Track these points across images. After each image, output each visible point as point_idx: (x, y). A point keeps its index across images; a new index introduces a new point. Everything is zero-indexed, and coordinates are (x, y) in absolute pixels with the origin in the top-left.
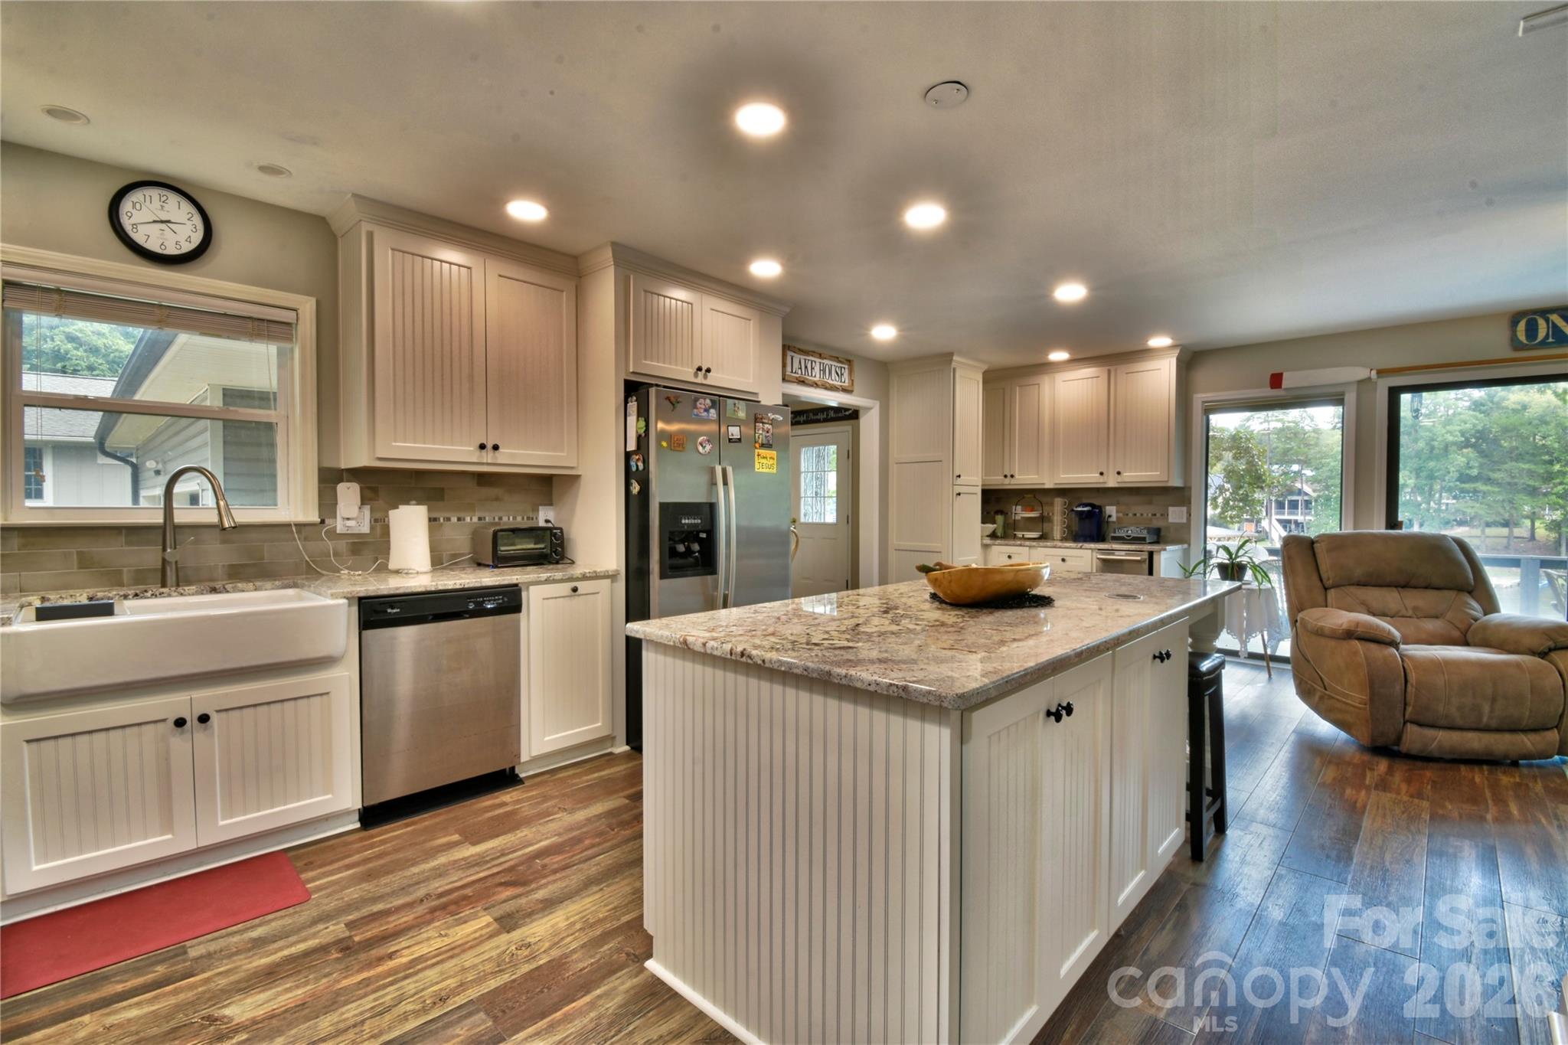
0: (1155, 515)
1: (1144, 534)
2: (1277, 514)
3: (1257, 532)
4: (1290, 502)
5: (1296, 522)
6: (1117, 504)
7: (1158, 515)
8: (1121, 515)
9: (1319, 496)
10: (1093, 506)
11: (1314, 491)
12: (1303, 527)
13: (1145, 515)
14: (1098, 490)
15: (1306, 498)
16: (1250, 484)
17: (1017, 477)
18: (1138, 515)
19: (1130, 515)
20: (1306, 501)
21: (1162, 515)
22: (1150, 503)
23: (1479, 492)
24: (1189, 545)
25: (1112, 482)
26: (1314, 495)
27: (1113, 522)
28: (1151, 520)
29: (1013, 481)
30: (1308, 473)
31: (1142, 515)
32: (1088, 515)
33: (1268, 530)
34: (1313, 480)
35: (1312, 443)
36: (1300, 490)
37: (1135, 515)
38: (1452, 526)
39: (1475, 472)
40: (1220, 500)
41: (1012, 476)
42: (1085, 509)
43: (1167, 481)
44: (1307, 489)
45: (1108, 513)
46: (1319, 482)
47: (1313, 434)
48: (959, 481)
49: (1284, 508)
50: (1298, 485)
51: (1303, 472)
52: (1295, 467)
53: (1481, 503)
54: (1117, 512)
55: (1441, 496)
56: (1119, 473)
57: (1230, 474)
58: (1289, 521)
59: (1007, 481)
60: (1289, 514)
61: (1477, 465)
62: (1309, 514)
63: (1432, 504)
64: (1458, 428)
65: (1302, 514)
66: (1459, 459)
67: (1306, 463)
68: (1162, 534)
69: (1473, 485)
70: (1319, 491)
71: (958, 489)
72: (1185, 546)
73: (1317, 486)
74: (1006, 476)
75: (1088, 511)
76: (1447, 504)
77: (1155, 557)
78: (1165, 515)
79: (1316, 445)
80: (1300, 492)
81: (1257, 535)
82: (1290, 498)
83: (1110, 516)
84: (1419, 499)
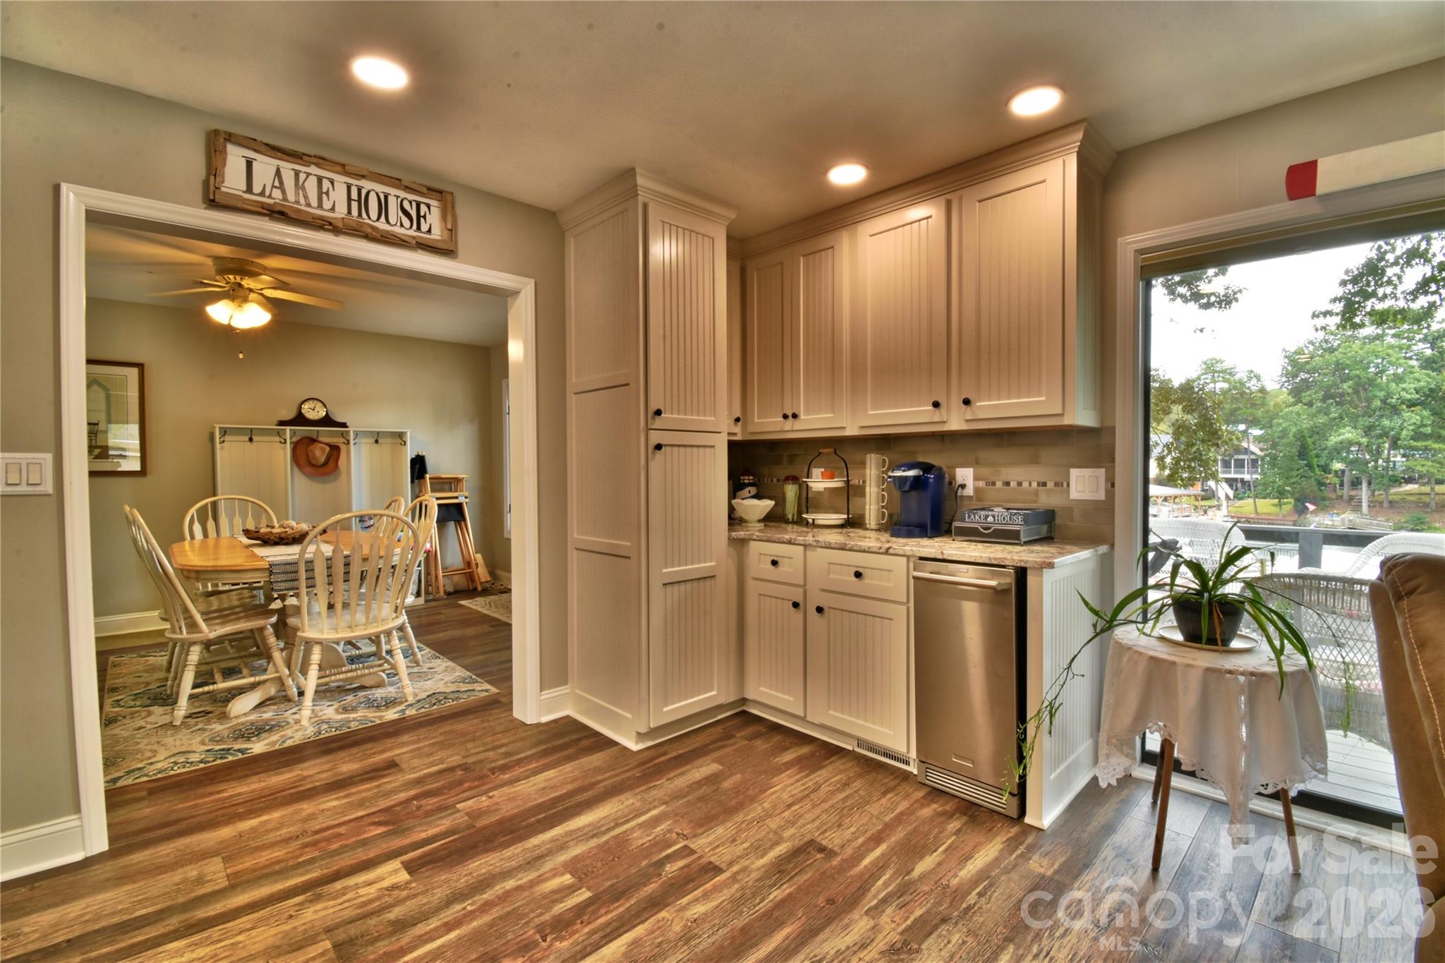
0: (1044, 484)
1: (1017, 524)
2: (1224, 472)
3: (1203, 490)
4: (1236, 461)
5: (1242, 480)
6: (975, 463)
7: (1050, 485)
8: (981, 484)
9: (1266, 455)
10: (927, 468)
11: (1261, 450)
12: (1249, 486)
13: (1025, 484)
14: (933, 435)
15: (1253, 457)
16: (1203, 441)
17: (802, 417)
18: (1013, 484)
19: (999, 484)
20: (1252, 460)
21: (1057, 484)
22: (1035, 461)
23: (1430, 450)
24: (1112, 546)
25: (956, 421)
26: (1262, 454)
27: (970, 498)
28: (1037, 493)
29: (798, 425)
30: (1256, 432)
31: (1020, 484)
32: (917, 483)
33: (1214, 489)
34: (1258, 440)
35: (1258, 402)
36: (1246, 449)
37: (1008, 484)
38: (1400, 483)
39: (1428, 430)
40: (1168, 460)
41: (795, 416)
42: (911, 473)
43: (1061, 415)
44: (1254, 448)
45: (959, 480)
46: (1266, 441)
47: (1259, 394)
48: (658, 423)
49: (1230, 467)
50: (1245, 444)
51: (1250, 431)
52: (1242, 427)
53: (1432, 461)
54: (976, 479)
55: (1389, 454)
56: (967, 402)
57: (1179, 429)
58: (1236, 480)
59: (788, 425)
60: (1235, 473)
61: (1430, 423)
62: (1256, 472)
63: (1380, 462)
64: (1412, 386)
65: (1248, 473)
66: (1412, 418)
67: (1253, 422)
68: (1058, 521)
69: (1424, 444)
70: (1266, 450)
71: (655, 438)
72: (1103, 549)
73: (1262, 445)
74: (785, 417)
75: (916, 478)
76: (1394, 462)
77: (1031, 580)
78: (1062, 484)
79: (1263, 404)
80: (1246, 451)
81: (1203, 493)
82: (1236, 457)
83: (963, 486)
84: (1368, 457)
